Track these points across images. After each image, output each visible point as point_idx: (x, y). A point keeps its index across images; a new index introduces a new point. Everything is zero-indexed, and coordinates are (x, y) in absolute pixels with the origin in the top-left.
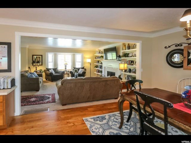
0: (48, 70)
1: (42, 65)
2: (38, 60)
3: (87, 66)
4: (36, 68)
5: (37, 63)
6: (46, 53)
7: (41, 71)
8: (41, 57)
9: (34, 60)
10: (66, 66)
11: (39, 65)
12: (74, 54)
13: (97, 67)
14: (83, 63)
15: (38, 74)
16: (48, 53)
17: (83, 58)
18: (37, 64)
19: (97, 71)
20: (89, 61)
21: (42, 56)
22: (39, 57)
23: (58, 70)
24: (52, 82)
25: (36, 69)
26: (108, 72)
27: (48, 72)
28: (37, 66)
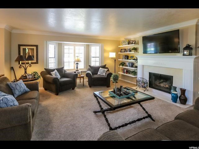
0: (49, 71)
1: (37, 63)
2: (30, 54)
3: (110, 64)
4: (25, 69)
5: (28, 59)
6: (45, 42)
7: (34, 75)
8: (35, 48)
9: (22, 54)
10: (77, 64)
11: (32, 63)
12: (89, 45)
13: (123, 64)
14: (102, 58)
15: (28, 86)
16: (48, 42)
17: (102, 51)
18: (27, 62)
19: (125, 71)
20: (113, 55)
21: (37, 46)
22: (31, 49)
23: (65, 71)
24: (57, 94)
25: (26, 72)
26: (150, 73)
27: (48, 76)
28: (27, 65)
